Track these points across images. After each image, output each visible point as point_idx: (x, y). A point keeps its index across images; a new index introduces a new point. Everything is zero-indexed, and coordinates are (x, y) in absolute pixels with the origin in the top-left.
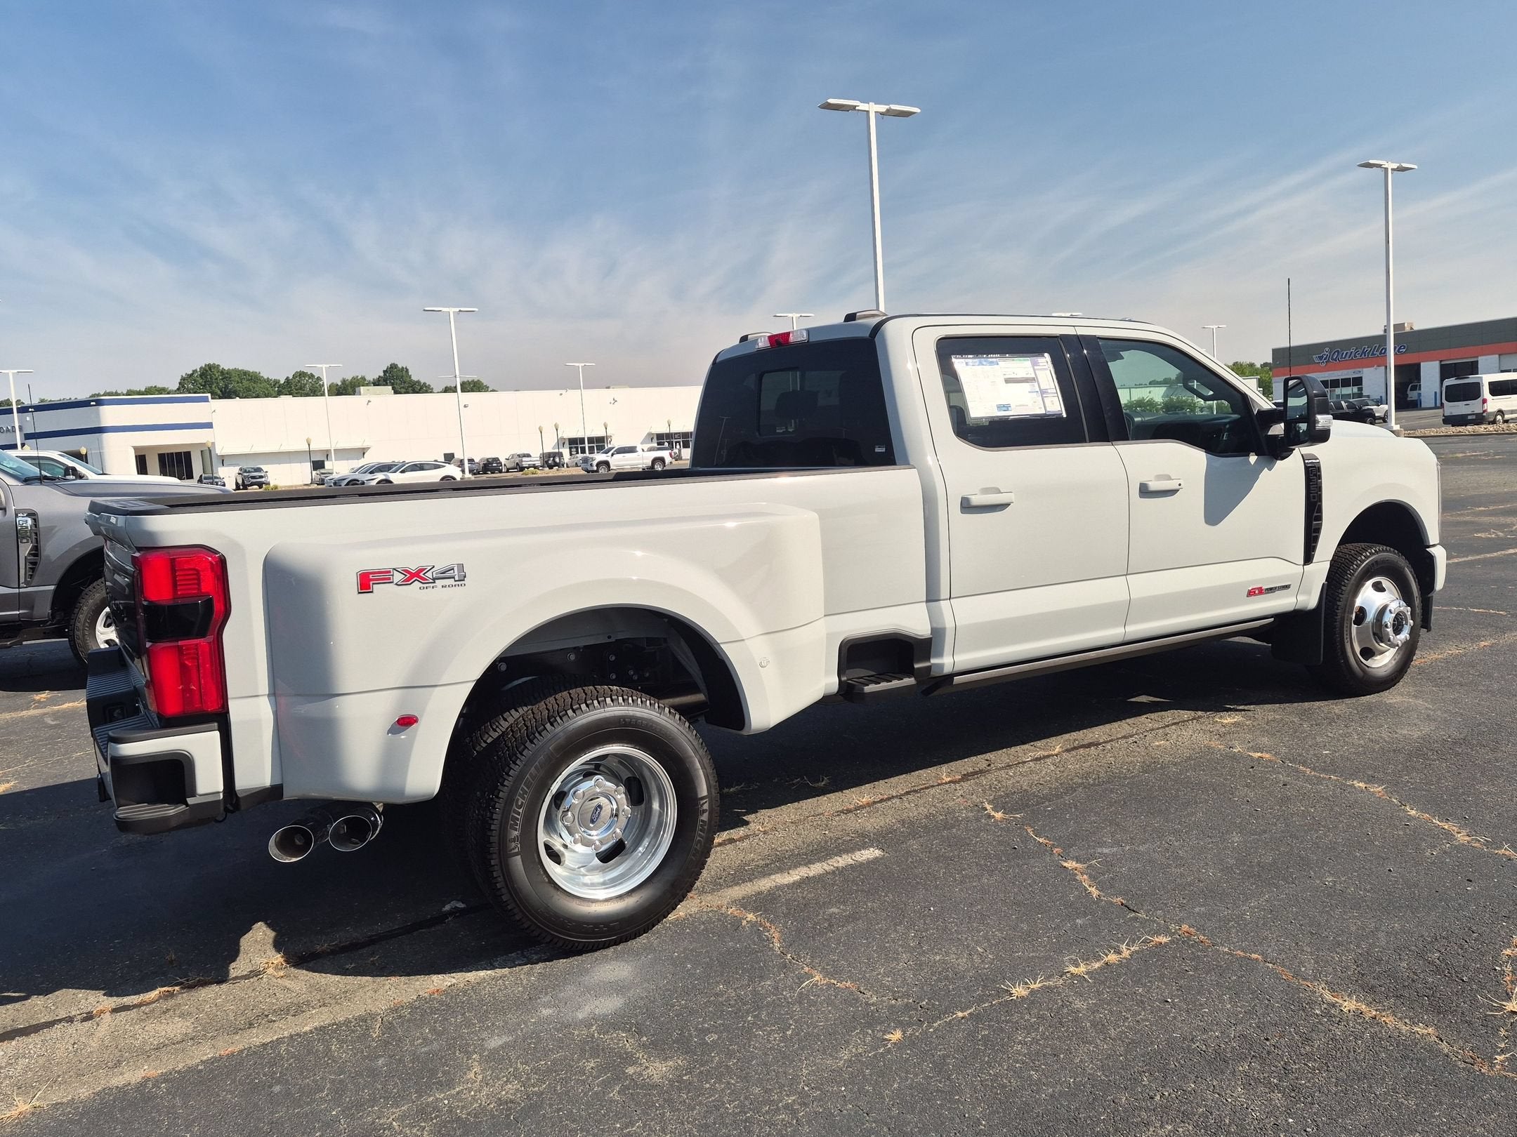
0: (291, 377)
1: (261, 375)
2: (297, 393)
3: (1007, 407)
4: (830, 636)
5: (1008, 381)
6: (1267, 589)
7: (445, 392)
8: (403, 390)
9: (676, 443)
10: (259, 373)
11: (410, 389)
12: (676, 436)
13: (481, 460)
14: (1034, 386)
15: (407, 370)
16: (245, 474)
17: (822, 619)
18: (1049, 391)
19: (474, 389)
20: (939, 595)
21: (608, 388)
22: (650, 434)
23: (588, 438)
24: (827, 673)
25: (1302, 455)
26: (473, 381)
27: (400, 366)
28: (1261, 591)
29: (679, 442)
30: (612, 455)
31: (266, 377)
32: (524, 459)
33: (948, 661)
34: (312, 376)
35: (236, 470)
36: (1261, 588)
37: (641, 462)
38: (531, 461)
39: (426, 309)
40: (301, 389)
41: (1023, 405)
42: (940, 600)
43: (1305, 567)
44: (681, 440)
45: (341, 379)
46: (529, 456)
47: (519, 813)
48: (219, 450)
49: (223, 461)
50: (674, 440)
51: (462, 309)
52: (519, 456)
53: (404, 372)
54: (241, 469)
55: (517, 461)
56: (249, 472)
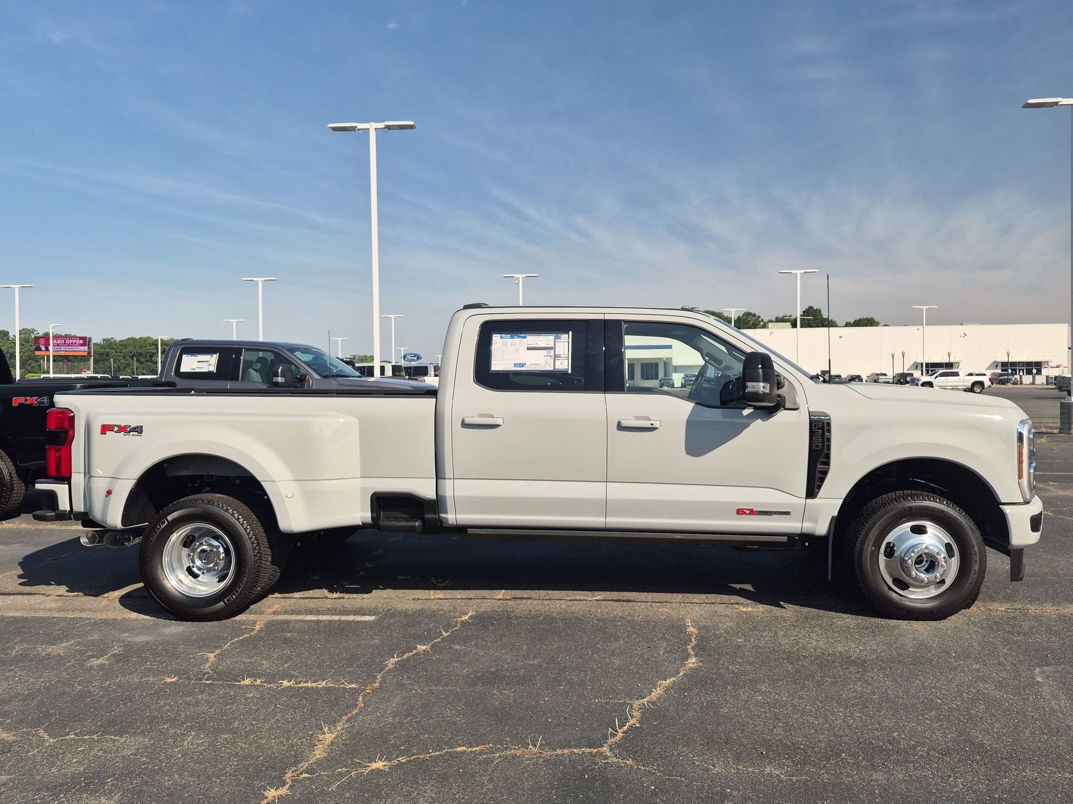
0: (741, 316)
1: (724, 314)
2: (743, 327)
3: (522, 365)
4: (363, 490)
5: (529, 349)
6: (758, 512)
7: (846, 326)
8: (815, 325)
9: (1019, 370)
10: (723, 313)
11: (820, 324)
12: (1020, 365)
13: (848, 376)
14: (550, 352)
15: (820, 311)
16: (687, 378)
17: (359, 479)
18: (562, 356)
19: (868, 324)
20: (445, 476)
21: (962, 324)
22: (995, 362)
23: (926, 364)
24: (363, 510)
25: (809, 412)
26: (867, 318)
27: (815, 308)
28: (752, 512)
29: (1023, 370)
30: (936, 377)
31: (726, 316)
32: (880, 377)
33: (452, 517)
34: (755, 315)
35: (682, 375)
36: (752, 510)
37: (962, 384)
38: (886, 379)
39: (781, 272)
40: (746, 324)
41: (537, 364)
42: (445, 479)
43: (807, 500)
44: (1025, 368)
45: (775, 317)
46: (885, 375)
47: (150, 545)
48: (675, 363)
49: (676, 369)
50: (1018, 368)
51: (806, 271)
52: (877, 374)
53: (817, 312)
54: (685, 375)
55: (875, 379)
56: (689, 377)
